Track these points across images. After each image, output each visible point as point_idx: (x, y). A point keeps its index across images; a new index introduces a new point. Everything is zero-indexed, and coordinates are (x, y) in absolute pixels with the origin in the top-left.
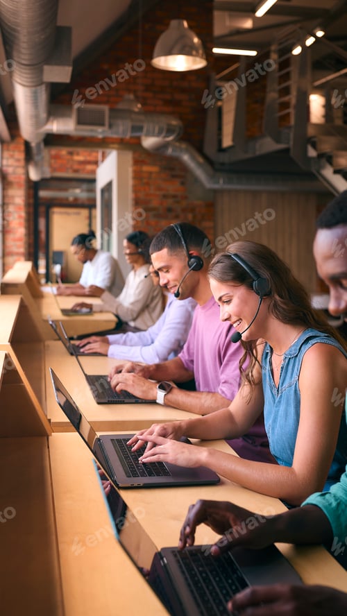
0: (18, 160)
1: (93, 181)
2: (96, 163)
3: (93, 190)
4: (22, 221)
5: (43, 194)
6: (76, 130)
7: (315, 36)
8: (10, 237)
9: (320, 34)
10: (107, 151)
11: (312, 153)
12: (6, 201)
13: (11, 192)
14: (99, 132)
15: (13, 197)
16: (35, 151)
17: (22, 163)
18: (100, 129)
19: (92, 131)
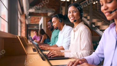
0: (24, 18)
1: (38, 25)
2: (39, 21)
3: (38, 27)
4: (25, 30)
5: (29, 28)
6: (35, 11)
7: (96, 2)
8: (22, 33)
9: (97, 2)
10: (41, 17)
11: (93, 26)
12: (21, 26)
13: (22, 24)
14: (40, 12)
15: (23, 25)
16: (27, 16)
17: (24, 19)
18: (40, 11)
19: (38, 11)
